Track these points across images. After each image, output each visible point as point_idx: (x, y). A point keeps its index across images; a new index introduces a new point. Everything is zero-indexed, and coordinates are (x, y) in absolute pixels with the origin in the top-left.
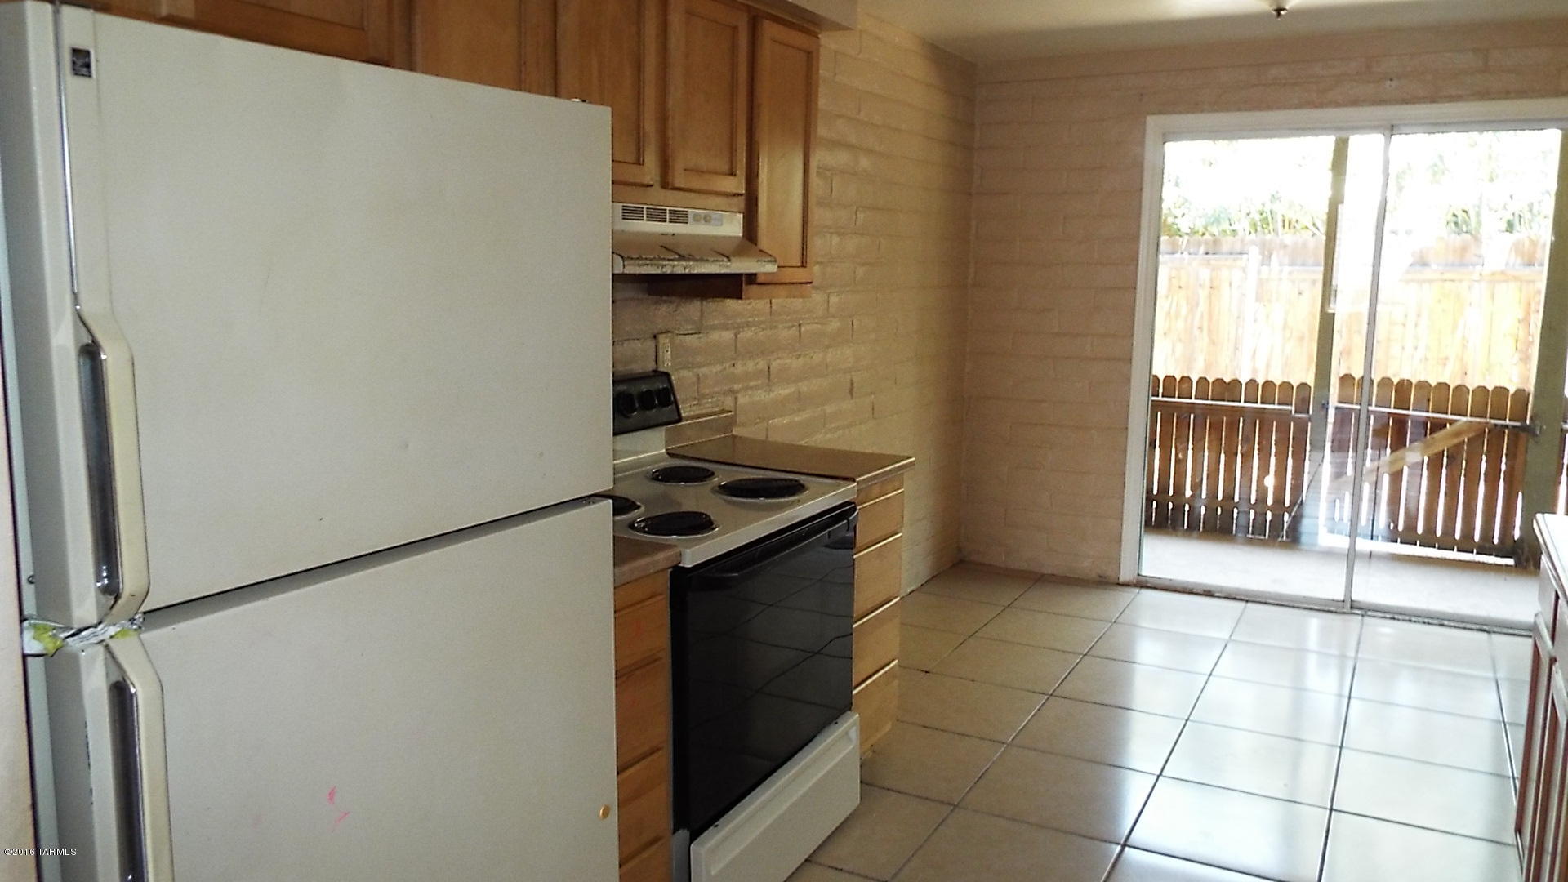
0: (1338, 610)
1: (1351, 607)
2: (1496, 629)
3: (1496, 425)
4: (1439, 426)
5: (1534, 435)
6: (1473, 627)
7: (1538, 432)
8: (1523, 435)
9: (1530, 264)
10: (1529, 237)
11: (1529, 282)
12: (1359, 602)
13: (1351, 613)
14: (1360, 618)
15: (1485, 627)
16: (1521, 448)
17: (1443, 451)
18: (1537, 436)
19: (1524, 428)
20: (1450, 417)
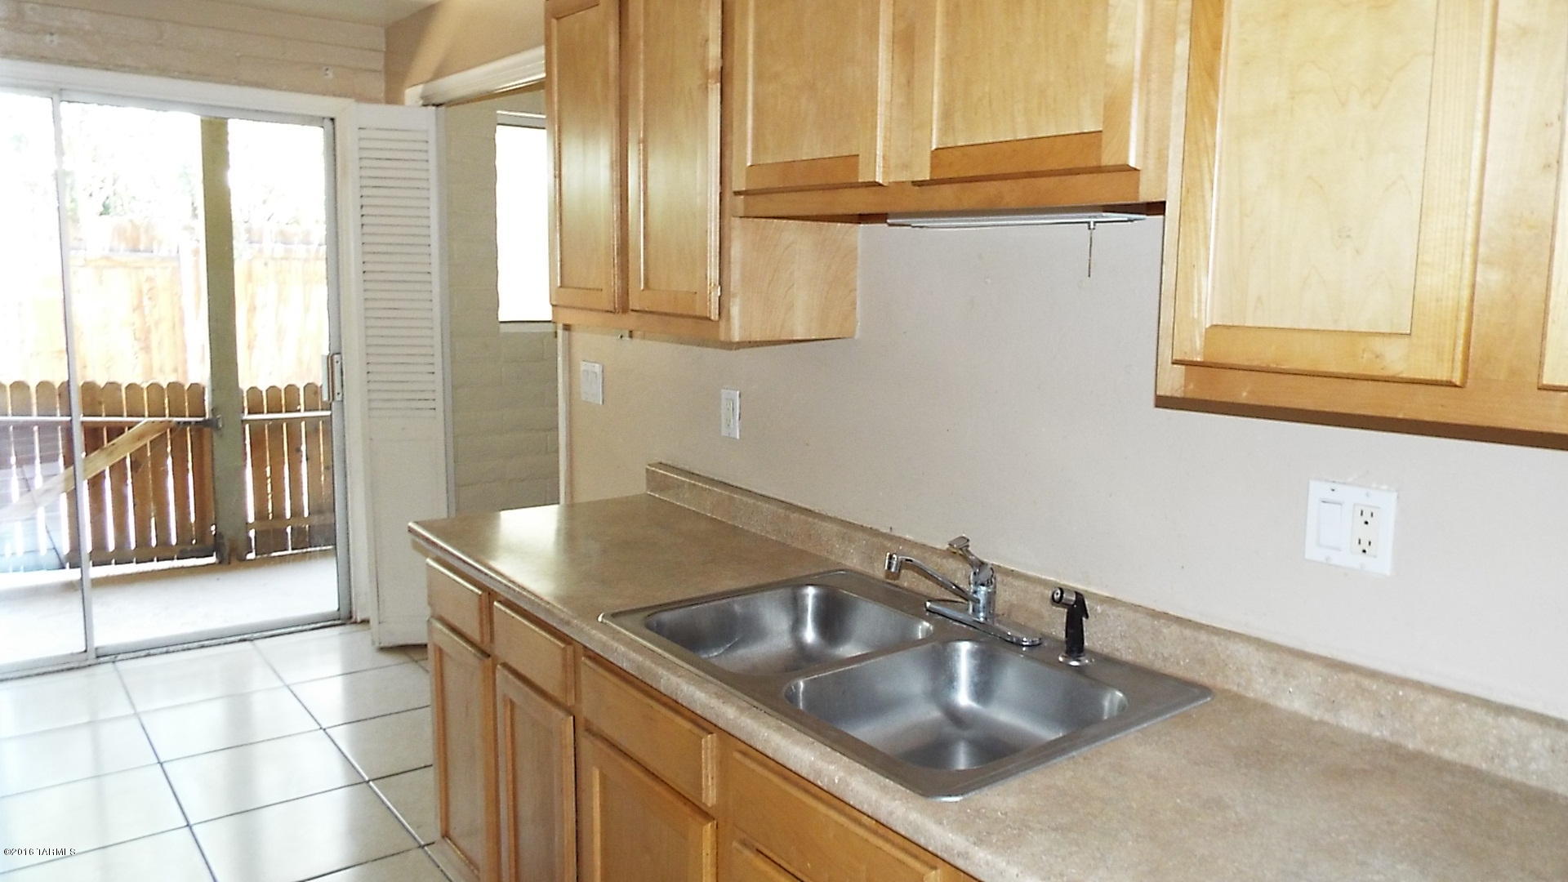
0: (82, 665)
1: (96, 658)
2: (256, 635)
3: (179, 423)
4: (116, 431)
5: (217, 428)
6: (233, 639)
7: (221, 426)
8: (207, 430)
9: (135, 250)
10: (131, 221)
11: (137, 268)
12: (103, 647)
13: (100, 664)
14: (110, 665)
15: (246, 636)
16: (206, 443)
17: (125, 458)
18: (220, 429)
19: (206, 423)
20: (125, 419)
